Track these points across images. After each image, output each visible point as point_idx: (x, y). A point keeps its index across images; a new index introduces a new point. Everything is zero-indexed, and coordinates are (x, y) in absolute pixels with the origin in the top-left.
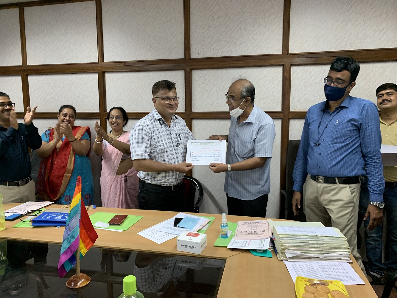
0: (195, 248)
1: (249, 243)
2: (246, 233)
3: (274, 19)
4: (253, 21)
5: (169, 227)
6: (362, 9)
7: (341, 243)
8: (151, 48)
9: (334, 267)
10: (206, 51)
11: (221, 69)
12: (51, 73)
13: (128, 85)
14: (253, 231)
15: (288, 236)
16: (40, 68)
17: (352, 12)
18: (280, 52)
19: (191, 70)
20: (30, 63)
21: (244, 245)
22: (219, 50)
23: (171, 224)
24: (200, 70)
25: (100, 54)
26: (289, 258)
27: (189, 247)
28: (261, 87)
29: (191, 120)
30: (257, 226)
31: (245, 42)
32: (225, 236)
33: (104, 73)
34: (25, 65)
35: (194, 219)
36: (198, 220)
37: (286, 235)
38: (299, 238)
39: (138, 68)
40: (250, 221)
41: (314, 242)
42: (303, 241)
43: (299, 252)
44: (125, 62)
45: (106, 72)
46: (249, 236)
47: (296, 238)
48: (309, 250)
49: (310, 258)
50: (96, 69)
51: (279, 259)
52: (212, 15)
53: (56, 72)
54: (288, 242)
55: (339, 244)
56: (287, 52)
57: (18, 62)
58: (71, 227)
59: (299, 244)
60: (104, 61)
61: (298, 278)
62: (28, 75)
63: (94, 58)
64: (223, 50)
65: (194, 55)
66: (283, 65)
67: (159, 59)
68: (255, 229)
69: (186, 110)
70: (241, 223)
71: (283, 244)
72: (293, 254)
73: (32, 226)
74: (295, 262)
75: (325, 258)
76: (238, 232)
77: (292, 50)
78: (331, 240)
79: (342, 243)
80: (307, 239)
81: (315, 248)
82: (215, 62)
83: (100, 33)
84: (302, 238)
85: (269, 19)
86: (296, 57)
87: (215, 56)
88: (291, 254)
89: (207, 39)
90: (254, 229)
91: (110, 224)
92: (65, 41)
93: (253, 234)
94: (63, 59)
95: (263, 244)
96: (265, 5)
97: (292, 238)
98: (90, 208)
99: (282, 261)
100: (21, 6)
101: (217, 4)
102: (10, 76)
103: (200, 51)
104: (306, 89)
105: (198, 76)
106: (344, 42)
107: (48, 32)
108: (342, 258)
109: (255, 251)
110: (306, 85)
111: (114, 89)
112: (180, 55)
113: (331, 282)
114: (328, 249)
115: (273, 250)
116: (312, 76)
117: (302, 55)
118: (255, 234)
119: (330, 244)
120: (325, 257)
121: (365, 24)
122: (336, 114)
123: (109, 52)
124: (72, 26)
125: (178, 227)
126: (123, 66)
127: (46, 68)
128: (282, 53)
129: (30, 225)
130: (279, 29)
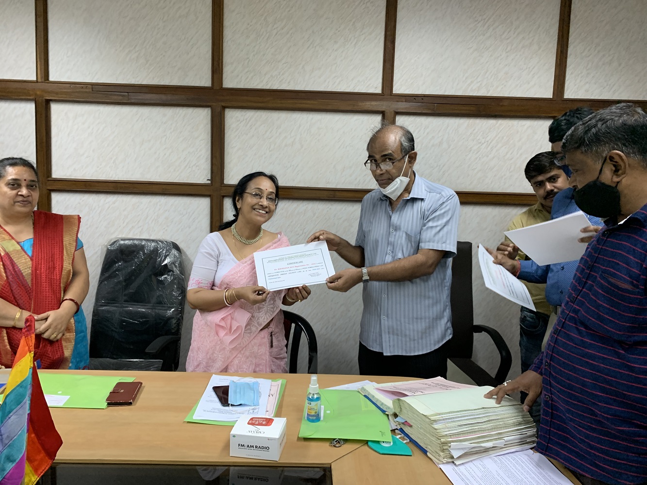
0: (267, 448)
3: (370, 34)
4: (335, 34)
8: (147, 62)
10: (252, 78)
11: (277, 111)
15: (443, 416)
19: (223, 108)
22: (275, 78)
25: (41, 64)
27: (256, 447)
28: (346, 146)
31: (320, 68)
32: (317, 418)
33: (48, 102)
38: (461, 417)
39: (121, 98)
41: (485, 420)
42: (469, 422)
44: (93, 85)
45: (52, 100)
47: (455, 417)
49: (486, 450)
50: (31, 93)
60: (48, 80)
65: (230, 81)
66: (383, 113)
69: (212, 179)
77: (399, 88)
82: (269, 99)
85: (362, 33)
86: (404, 100)
87: (268, 87)
96: (355, 8)
97: (451, 418)
103: (240, 77)
105: (236, 119)
106: (477, 83)
108: (528, 440)
111: (69, 135)
112: (203, 79)
117: (414, 98)
119: (507, 418)
120: (505, 444)
121: (507, 56)
123: (61, 63)
126: (89, 92)
128: (382, 91)
130: (378, 52)
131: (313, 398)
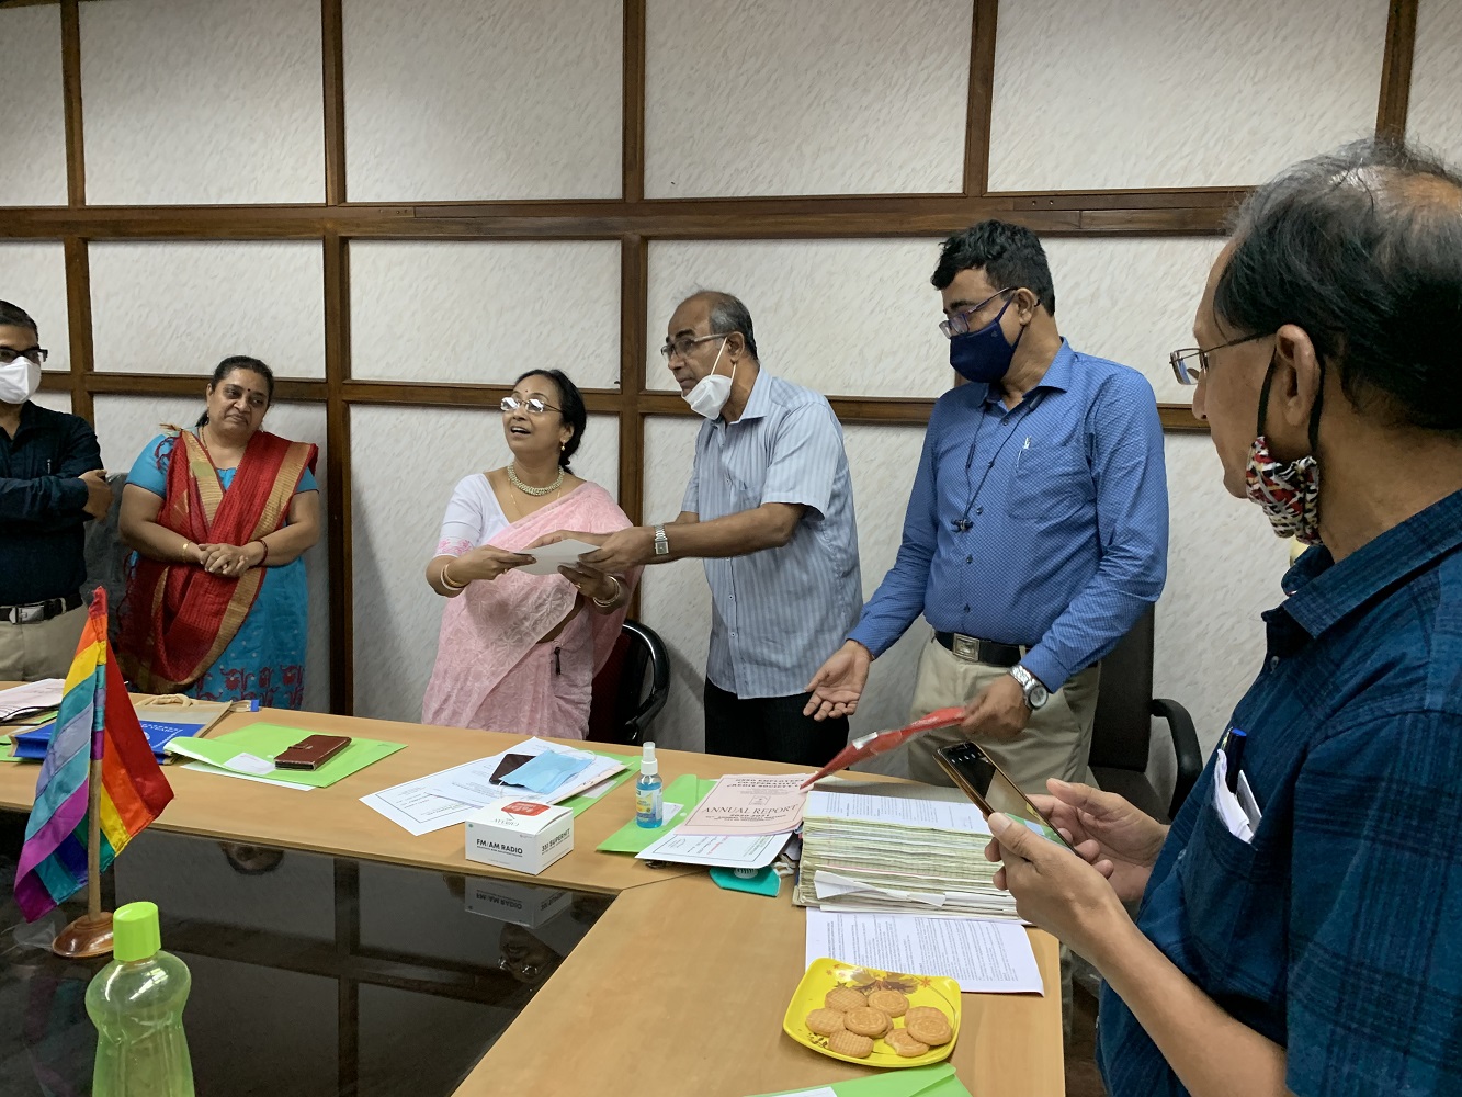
0: (519, 851)
1: (717, 845)
2: (722, 814)
3: (939, 68)
4: (865, 73)
5: (472, 784)
6: (1249, 39)
9: (969, 935)
10: (699, 177)
11: (748, 242)
12: (165, 237)
13: (426, 289)
14: (752, 808)
15: (835, 826)
17: (1215, 50)
18: (956, 187)
19: (646, 240)
20: (91, 200)
21: (692, 853)
22: (744, 174)
23: (482, 774)
24: (677, 242)
25: (332, 174)
26: (823, 900)
27: (503, 847)
28: (887, 309)
29: (639, 418)
30: (776, 793)
31: (833, 148)
32: (651, 820)
33: (344, 241)
34: (79, 206)
35: (572, 761)
36: (587, 763)
37: (830, 821)
38: (871, 835)
40: (757, 777)
41: (921, 851)
42: (881, 847)
43: (858, 883)
44: (417, 206)
45: (351, 238)
46: (733, 822)
47: (859, 834)
48: (895, 877)
49: (898, 904)
50: (318, 226)
51: (796, 902)
52: (723, 49)
53: (182, 233)
54: (831, 846)
56: (978, 189)
57: (52, 193)
59: (866, 855)
60: (345, 200)
61: (819, 963)
62: (86, 241)
63: (310, 189)
64: (757, 172)
65: (657, 187)
68: (764, 801)
69: (621, 382)
70: (728, 779)
71: (813, 853)
72: (841, 886)
73: (17, 759)
74: (843, 915)
75: (947, 907)
76: (702, 809)
77: (1000, 180)
78: (981, 845)
80: (897, 838)
81: (921, 873)
82: (729, 217)
84: (880, 836)
85: (921, 68)
86: (1010, 207)
87: (729, 194)
88: (834, 885)
89: (703, 131)
90: (759, 803)
91: (280, 765)
92: (216, 125)
93: (745, 818)
94: (205, 189)
95: (760, 849)
96: (907, 16)
97: (848, 833)
98: (238, 710)
99: (803, 910)
101: (740, 10)
102: (29, 242)
103: (676, 175)
105: (669, 261)
106: (1181, 158)
107: (157, 91)
108: (1007, 909)
109: (729, 872)
111: (378, 300)
112: (605, 184)
113: (926, 982)
114: (962, 875)
115: (790, 871)
117: (1033, 199)
118: (753, 819)
119: (975, 859)
120: (947, 903)
121: (1257, 93)
122: (1027, 414)
123: (366, 168)
124: (239, 72)
125: (505, 784)
126: (411, 220)
127: (147, 217)
128: (964, 189)
129: (9, 756)
130: (956, 105)
131: (646, 783)
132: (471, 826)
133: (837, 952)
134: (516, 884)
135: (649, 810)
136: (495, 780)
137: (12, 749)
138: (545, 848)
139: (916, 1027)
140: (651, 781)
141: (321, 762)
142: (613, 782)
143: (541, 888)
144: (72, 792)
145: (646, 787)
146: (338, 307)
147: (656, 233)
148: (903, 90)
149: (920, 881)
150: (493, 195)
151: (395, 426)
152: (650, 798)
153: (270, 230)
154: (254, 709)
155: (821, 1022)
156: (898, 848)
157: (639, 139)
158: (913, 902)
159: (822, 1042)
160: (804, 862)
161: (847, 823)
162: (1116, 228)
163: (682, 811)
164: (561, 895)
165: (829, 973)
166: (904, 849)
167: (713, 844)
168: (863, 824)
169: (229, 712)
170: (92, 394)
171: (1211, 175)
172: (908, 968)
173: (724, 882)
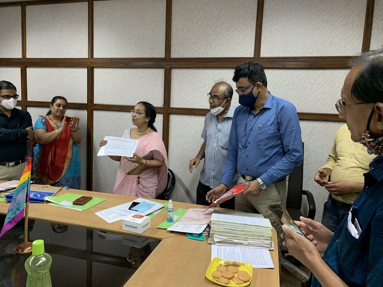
0: (136, 228)
1: (188, 227)
2: (189, 219)
3: (248, 25)
4: (229, 26)
5: (124, 210)
6: (329, 18)
7: (265, 232)
8: (136, 46)
9: (254, 252)
10: (185, 52)
11: (198, 69)
12: (46, 66)
13: (114, 80)
14: (197, 218)
15: (219, 223)
16: (37, 61)
17: (320, 21)
18: (252, 56)
19: (171, 68)
20: (28, 56)
21: (182, 229)
22: (197, 52)
23: (126, 207)
24: (179, 69)
25: (90, 51)
26: (216, 242)
27: (132, 227)
29: (168, 114)
31: (220, 45)
32: (171, 220)
33: (93, 68)
34: (25, 58)
35: (150, 204)
36: (154, 205)
37: (218, 221)
38: (229, 225)
39: (123, 65)
40: (199, 209)
41: (242, 230)
42: (232, 228)
43: (225, 238)
44: (112, 59)
46: (192, 221)
47: (226, 225)
48: (235, 237)
49: (236, 244)
50: (86, 64)
51: (209, 242)
54: (218, 228)
55: (263, 233)
56: (258, 56)
57: (18, 55)
58: (17, 201)
59: (227, 231)
60: (93, 57)
61: (215, 259)
62: (26, 67)
63: (85, 55)
64: (200, 51)
65: (174, 54)
67: (142, 57)
68: (200, 216)
69: (164, 105)
70: (191, 210)
71: (213, 230)
72: (221, 239)
73: (6, 201)
74: (221, 246)
75: (249, 245)
76: (184, 218)
77: (264, 54)
78: (258, 228)
79: (267, 232)
80: (235, 226)
81: (242, 235)
82: (193, 63)
83: (90, 31)
84: (231, 226)
85: (243, 24)
86: (266, 61)
88: (219, 238)
89: (186, 40)
90: (199, 216)
91: (74, 204)
92: (60, 38)
93: (195, 220)
94: (57, 54)
95: (199, 228)
96: (240, 11)
97: (223, 224)
98: (63, 189)
99: (211, 245)
100: (23, 5)
101: (196, 9)
102: (12, 67)
103: (179, 52)
104: (274, 91)
105: (177, 74)
106: (311, 49)
107: (45, 29)
108: (264, 245)
109: (191, 234)
110: (275, 87)
111: (101, 83)
112: (161, 54)
113: (243, 264)
114: (252, 236)
115: (207, 234)
116: (280, 79)
117: (272, 59)
118: (197, 220)
119: (256, 232)
120: (249, 243)
121: (331, 32)
123: (98, 49)
124: (66, 24)
125: (132, 210)
126: (110, 63)
127: (42, 61)
128: (254, 56)
129: (4, 200)
130: (252, 34)
131: (170, 211)
132: (124, 221)
133: (220, 256)
134: (135, 237)
135: (170, 217)
136: (130, 209)
137: (5, 198)
138: (143, 227)
139: (241, 276)
140: (171, 210)
141: (85, 203)
142: (161, 210)
143: (142, 238)
144: (21, 210)
145: (169, 211)
146: (91, 85)
147: (174, 67)
148: (239, 30)
149: (242, 238)
150: (131, 56)
151: (105, 116)
152: (170, 214)
153: (73, 65)
154: (67, 189)
155: (216, 275)
156: (236, 229)
157: (169, 42)
158: (240, 243)
159: (216, 280)
160: (211, 232)
161: (222, 222)
162: (294, 67)
163: (178, 218)
164: (147, 239)
165: (218, 261)
166: (237, 229)
167: (187, 227)
168: (227, 222)
169: (61, 190)
170: (27, 106)
171: (319, 53)
172: (239, 261)
173: (190, 237)
